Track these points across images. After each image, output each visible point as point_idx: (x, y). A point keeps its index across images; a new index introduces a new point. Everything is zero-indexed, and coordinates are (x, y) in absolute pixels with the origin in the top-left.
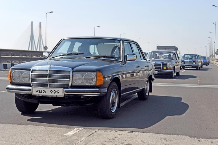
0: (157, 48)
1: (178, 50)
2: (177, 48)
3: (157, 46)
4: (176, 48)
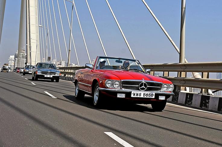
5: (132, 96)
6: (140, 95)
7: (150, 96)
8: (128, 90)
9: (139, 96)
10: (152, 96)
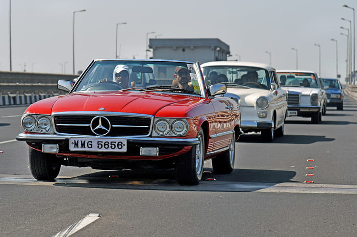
0: (150, 47)
1: (229, 53)
2: (228, 47)
3: (151, 40)
4: (224, 48)
5: (72, 148)
6: (90, 146)
7: (113, 146)
8: (62, 136)
9: (86, 149)
10: (120, 147)
